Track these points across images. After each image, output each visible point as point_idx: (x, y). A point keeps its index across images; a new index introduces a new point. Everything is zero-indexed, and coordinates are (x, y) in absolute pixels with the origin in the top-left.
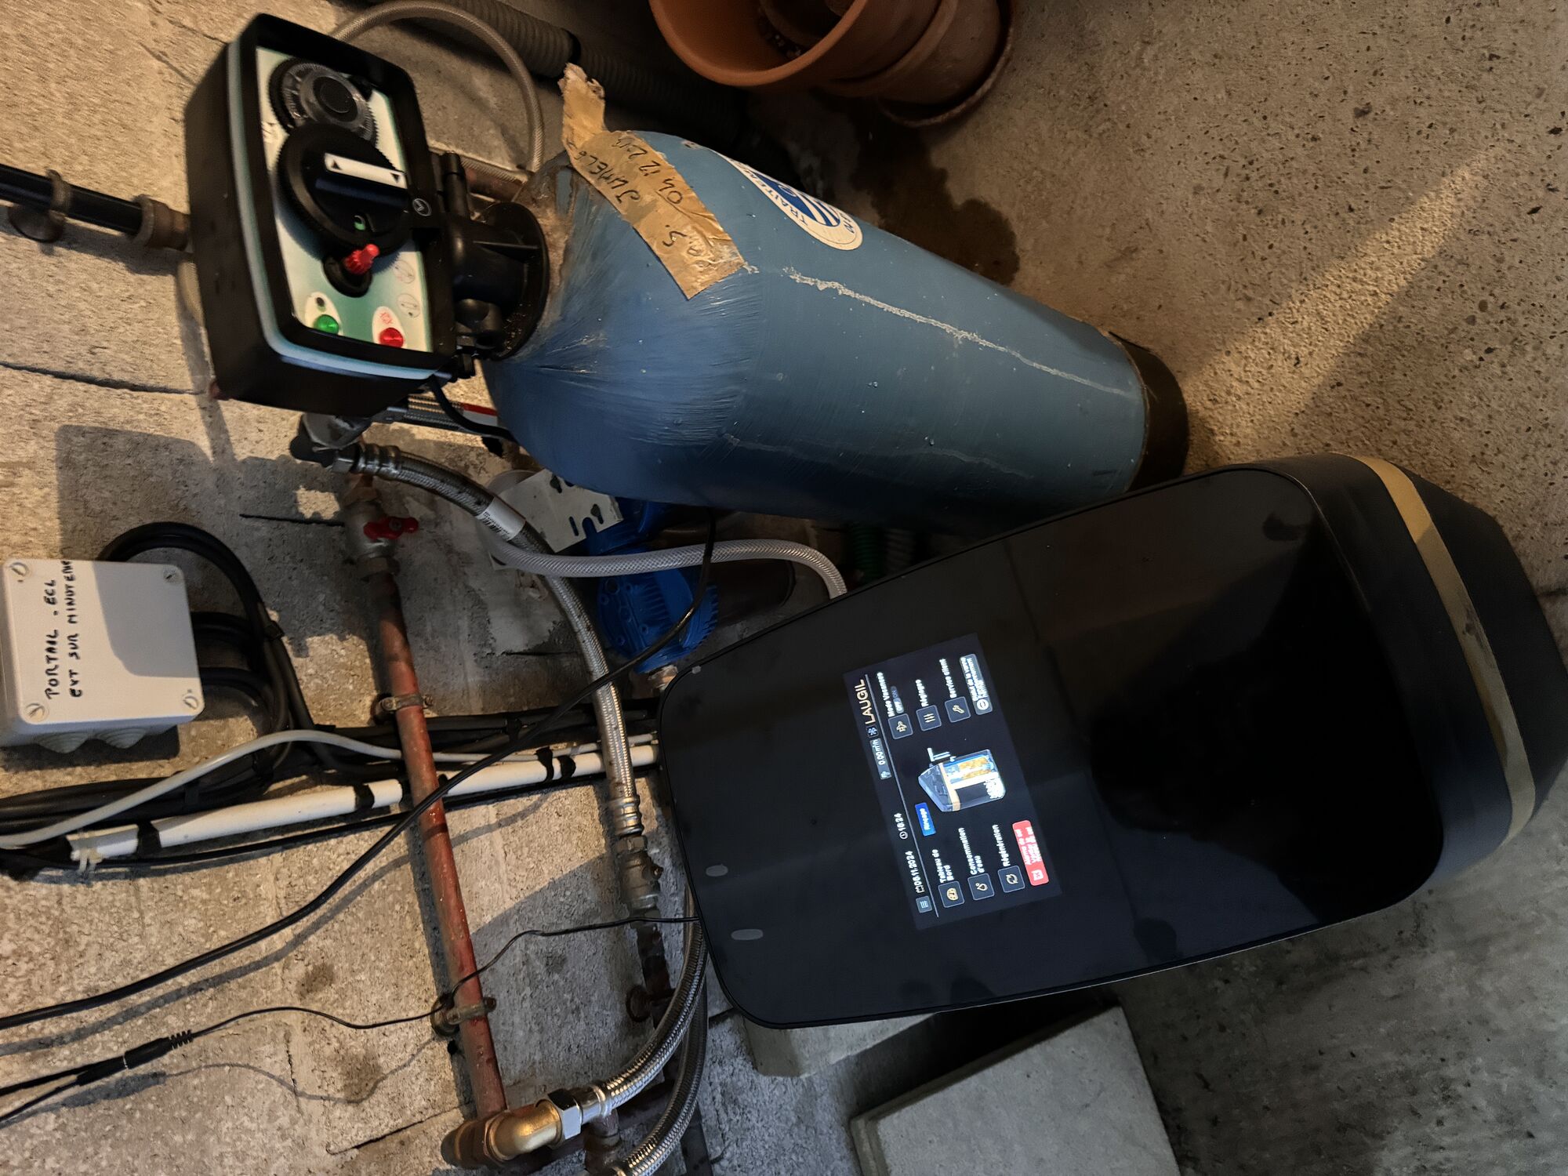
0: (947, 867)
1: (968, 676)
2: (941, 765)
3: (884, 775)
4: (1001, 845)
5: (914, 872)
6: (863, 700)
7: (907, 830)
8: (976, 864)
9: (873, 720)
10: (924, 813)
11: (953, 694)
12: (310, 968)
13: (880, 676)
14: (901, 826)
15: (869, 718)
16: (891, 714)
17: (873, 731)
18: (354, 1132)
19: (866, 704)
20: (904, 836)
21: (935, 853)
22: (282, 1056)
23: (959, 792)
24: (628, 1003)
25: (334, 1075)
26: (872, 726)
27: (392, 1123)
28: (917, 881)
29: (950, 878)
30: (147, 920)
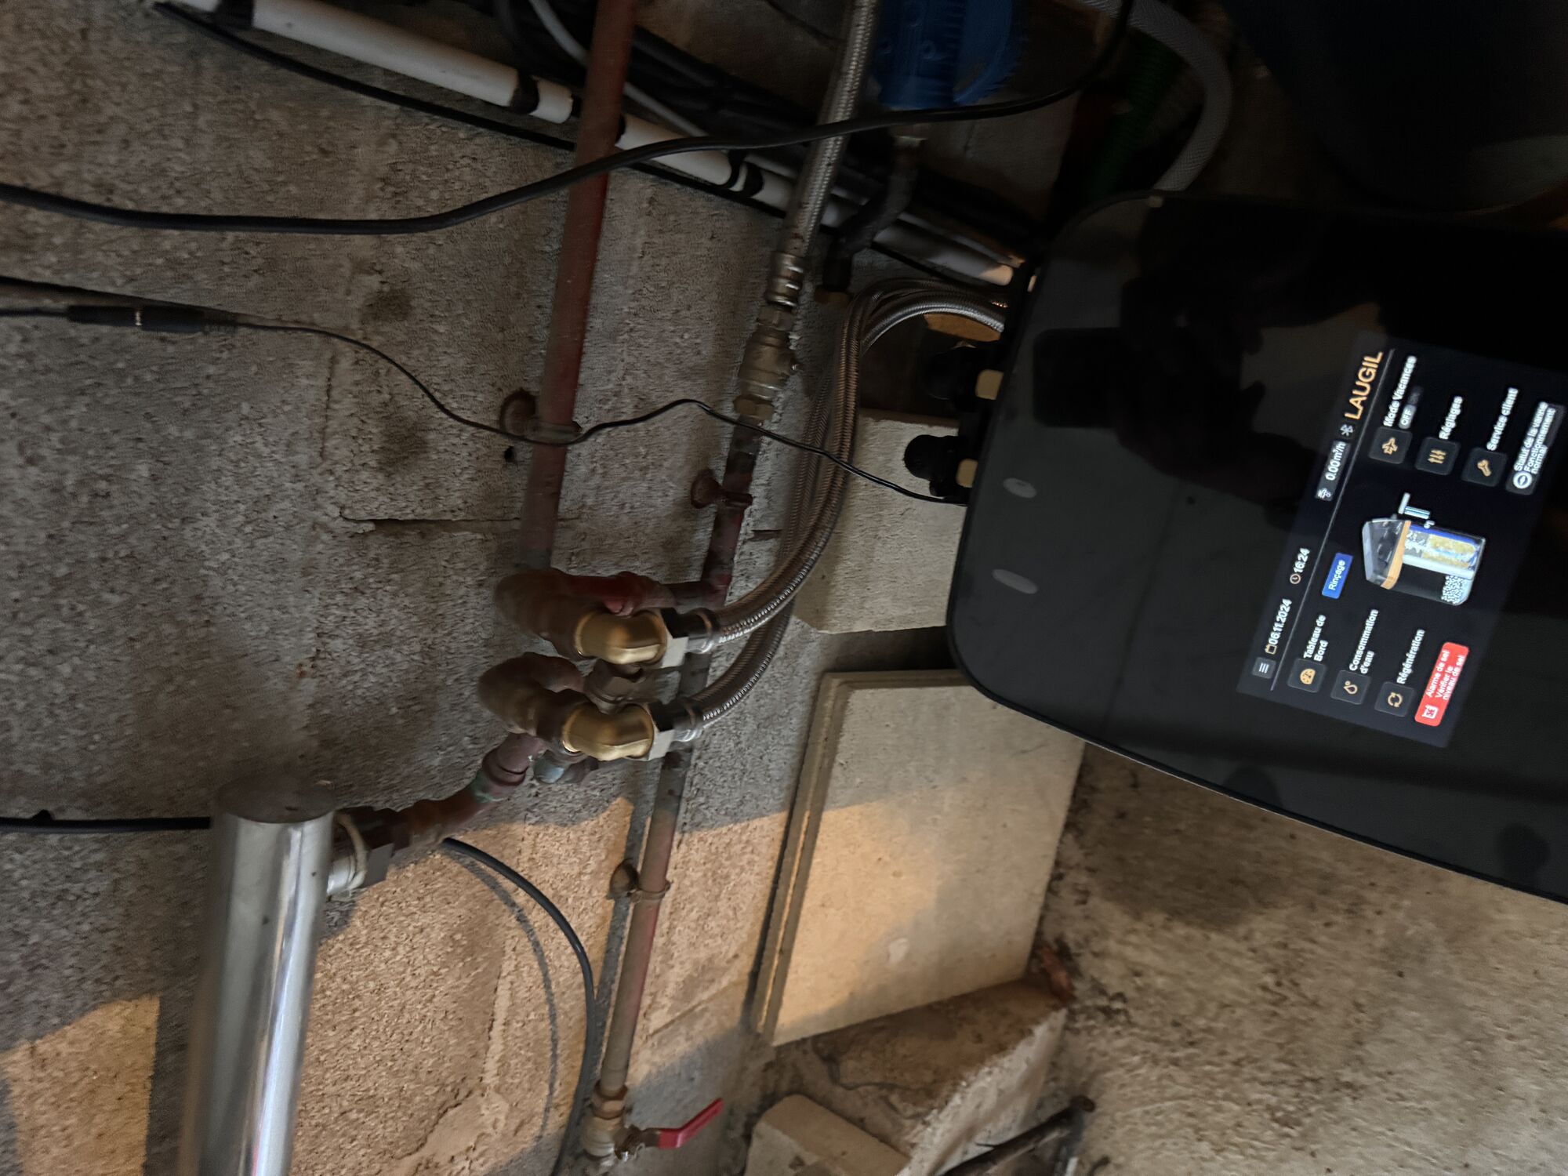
0: (1324, 644)
1: (1533, 432)
2: (1408, 523)
3: (1323, 493)
4: (1411, 656)
5: (1278, 627)
6: (1363, 382)
7: (1305, 574)
8: (1362, 660)
9: (1357, 417)
10: (1341, 567)
11: (1492, 445)
12: (386, 288)
13: (1411, 362)
14: (1299, 567)
15: (1355, 410)
16: (1389, 421)
17: (1346, 430)
18: (376, 504)
19: (1363, 389)
20: (1295, 579)
21: (1321, 620)
22: (321, 382)
23: (1405, 568)
24: (694, 485)
25: (374, 431)
26: (1350, 422)
27: (419, 510)
28: (1274, 639)
29: (1319, 658)
30: (201, 122)
